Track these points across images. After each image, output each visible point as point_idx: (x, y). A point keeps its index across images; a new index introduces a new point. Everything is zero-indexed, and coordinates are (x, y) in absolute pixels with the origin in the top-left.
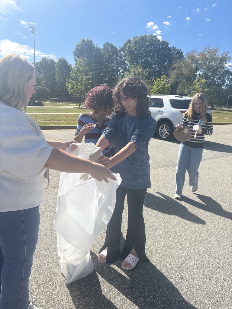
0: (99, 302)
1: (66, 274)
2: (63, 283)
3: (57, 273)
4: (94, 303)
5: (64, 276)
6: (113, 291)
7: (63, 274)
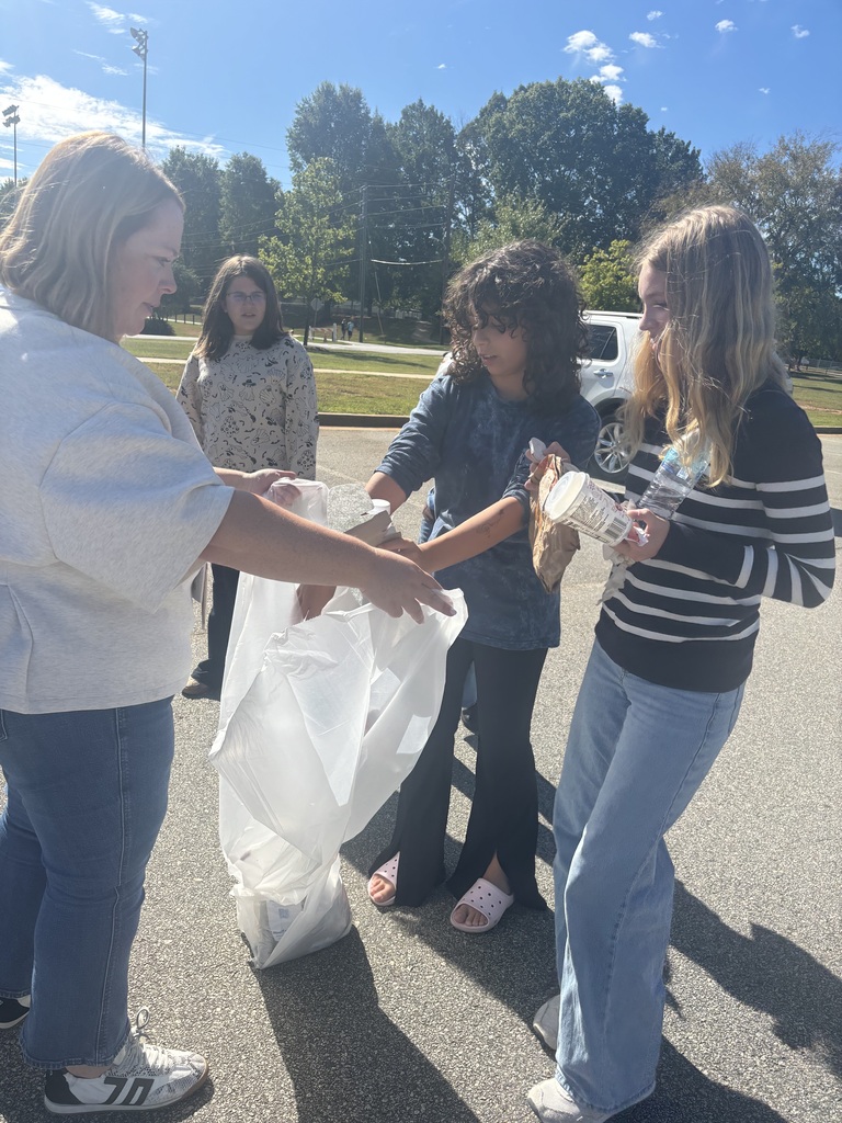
0: (369, 1035)
1: (254, 936)
2: (243, 966)
3: (225, 931)
4: (353, 1041)
5: (247, 942)
6: (417, 1003)
7: (243, 936)
